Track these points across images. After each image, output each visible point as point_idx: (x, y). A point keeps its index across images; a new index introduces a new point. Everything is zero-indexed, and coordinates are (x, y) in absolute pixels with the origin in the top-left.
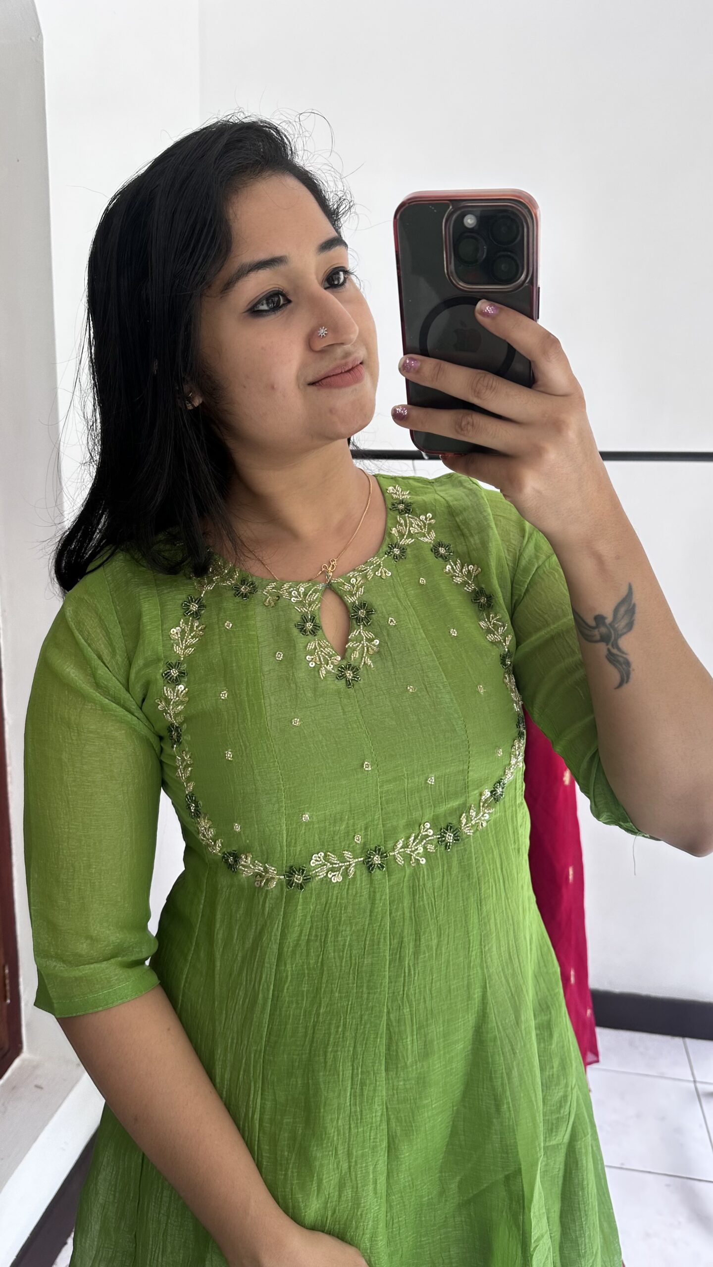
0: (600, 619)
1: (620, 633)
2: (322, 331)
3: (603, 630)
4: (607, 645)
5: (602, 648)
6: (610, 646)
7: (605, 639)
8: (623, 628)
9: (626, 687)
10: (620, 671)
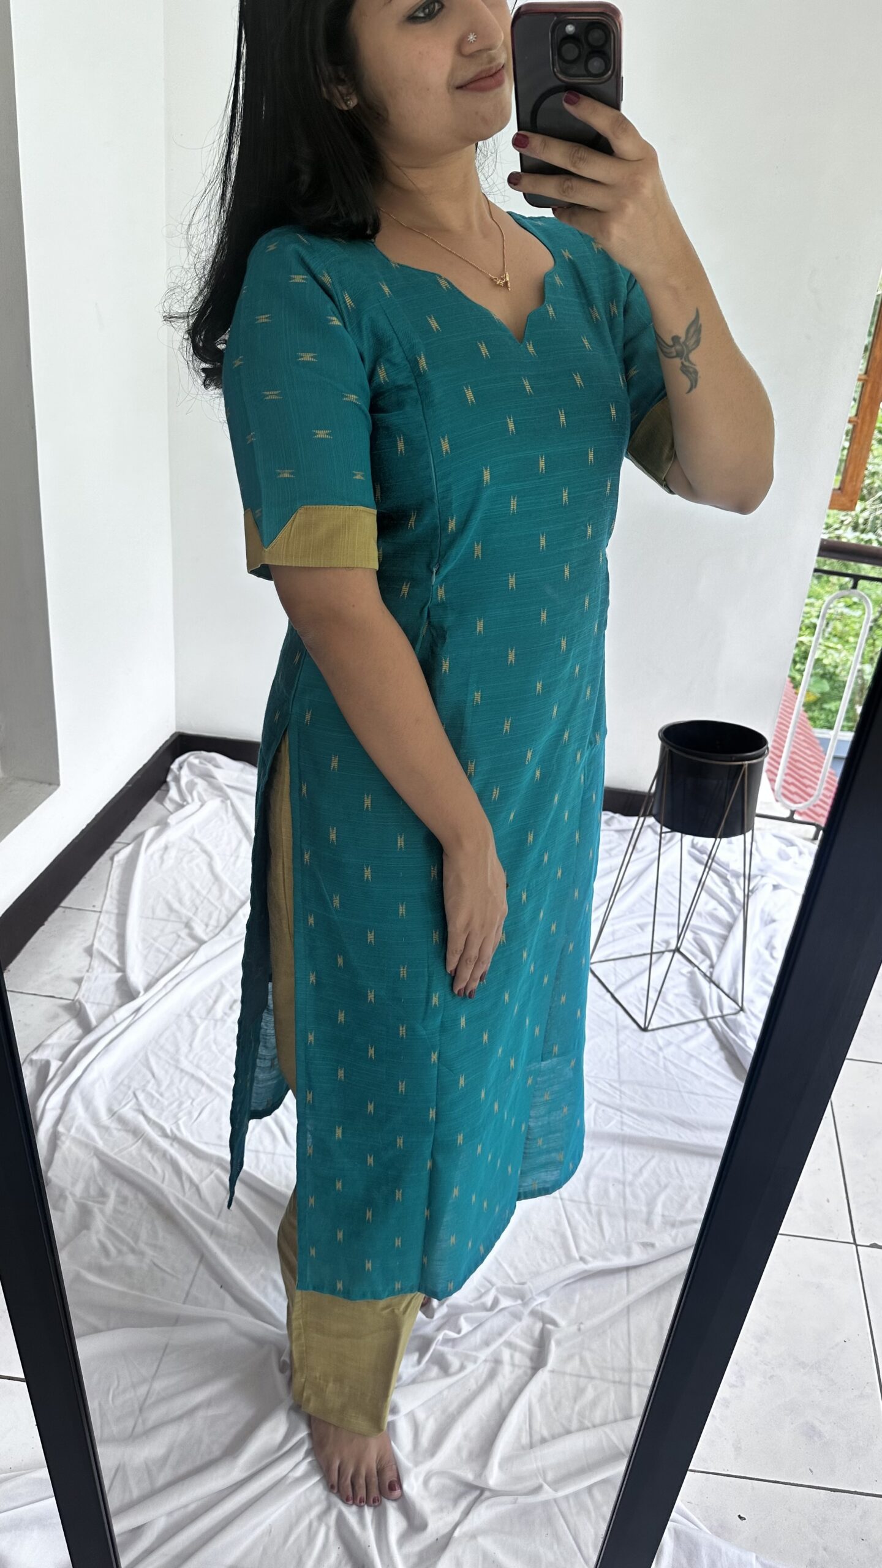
0: (676, 339)
1: (690, 348)
2: (471, 37)
3: (678, 347)
4: (681, 359)
5: (677, 362)
6: (683, 360)
7: (679, 355)
8: (693, 345)
9: (694, 391)
10: (689, 378)
